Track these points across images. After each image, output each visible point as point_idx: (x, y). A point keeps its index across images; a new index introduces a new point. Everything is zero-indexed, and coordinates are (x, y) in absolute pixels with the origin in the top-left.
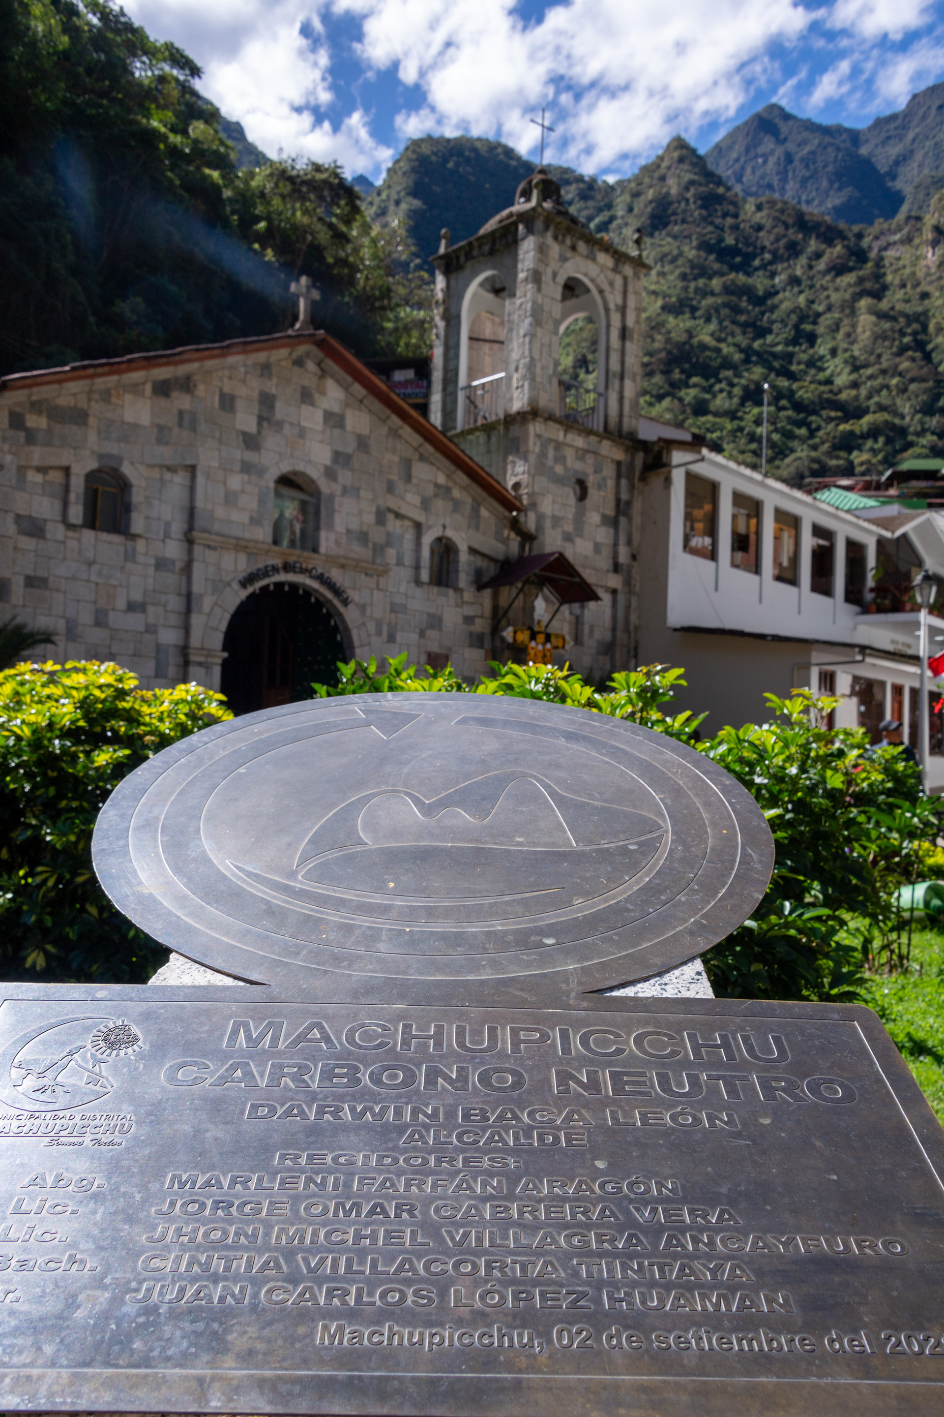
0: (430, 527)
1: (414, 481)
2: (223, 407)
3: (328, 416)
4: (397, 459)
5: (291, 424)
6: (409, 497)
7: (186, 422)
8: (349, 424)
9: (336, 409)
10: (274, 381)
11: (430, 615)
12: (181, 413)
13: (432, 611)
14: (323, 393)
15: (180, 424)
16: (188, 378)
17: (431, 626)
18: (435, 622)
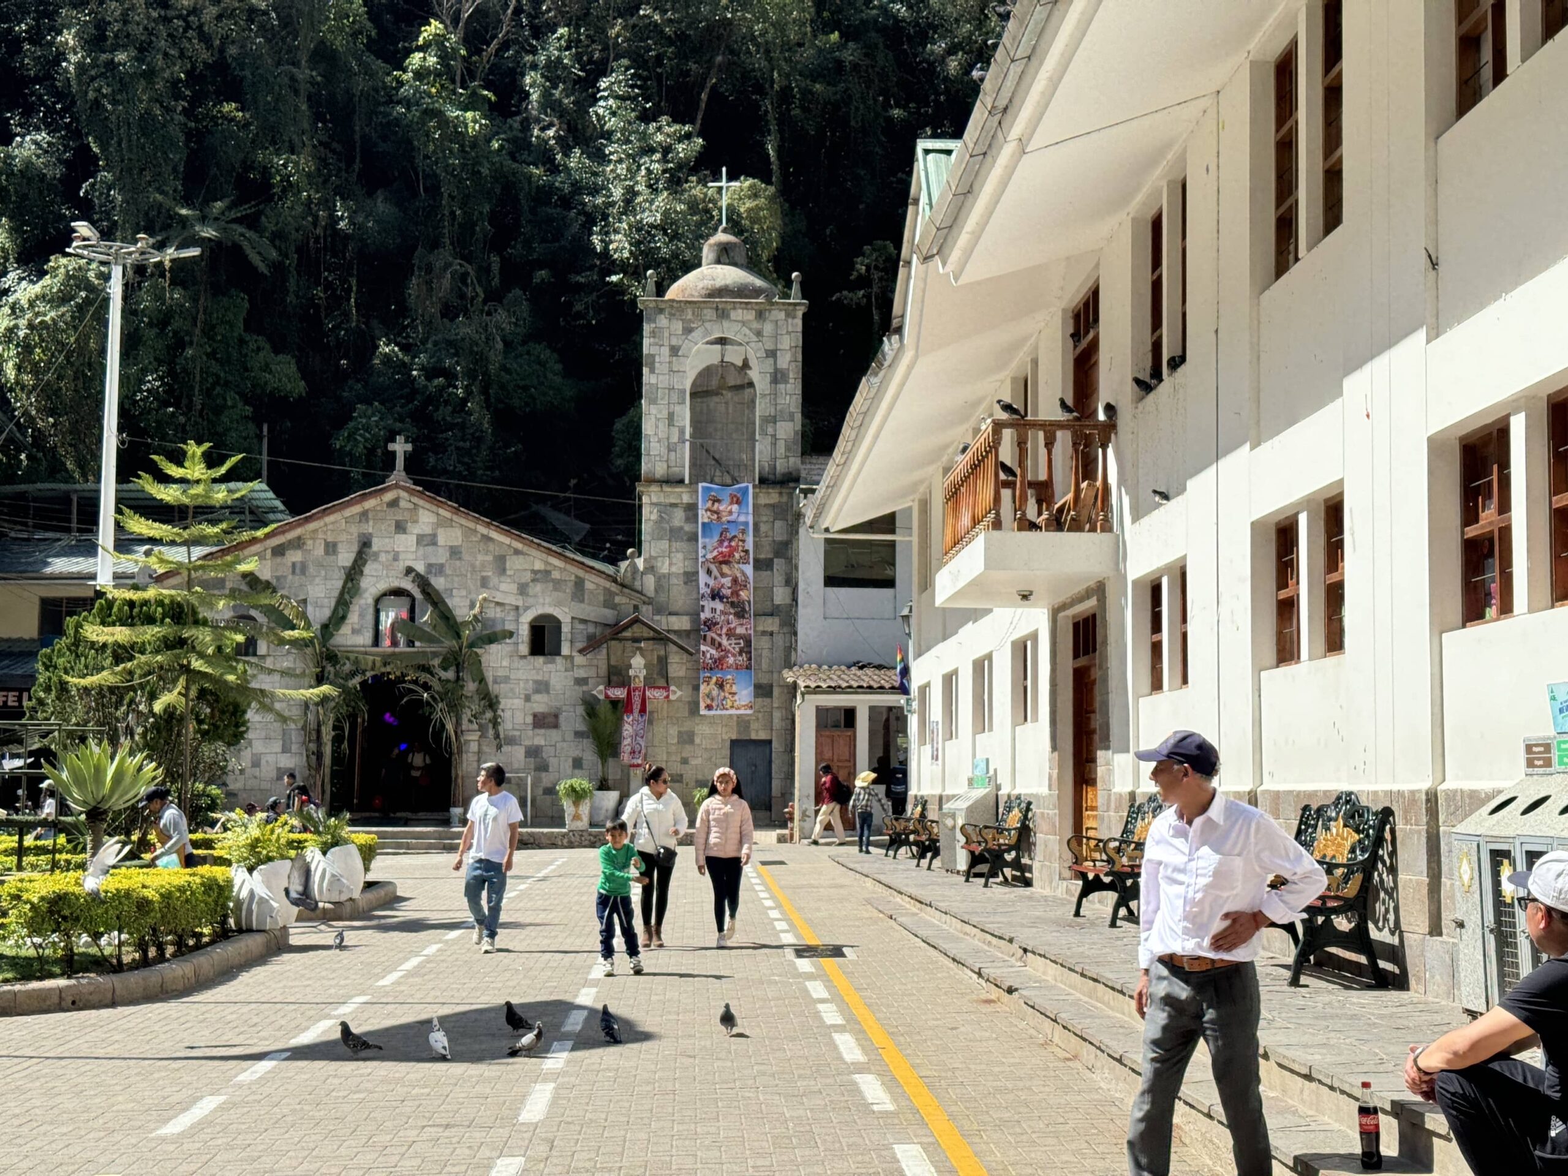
0: (527, 608)
1: (509, 573)
2: (327, 553)
3: (420, 539)
4: (490, 558)
5: (387, 552)
6: (503, 587)
7: (298, 571)
8: (441, 540)
9: (428, 530)
10: (371, 523)
11: (536, 682)
12: (294, 565)
13: (539, 678)
14: (416, 522)
15: (294, 572)
16: (299, 538)
17: (537, 691)
18: (542, 687)
